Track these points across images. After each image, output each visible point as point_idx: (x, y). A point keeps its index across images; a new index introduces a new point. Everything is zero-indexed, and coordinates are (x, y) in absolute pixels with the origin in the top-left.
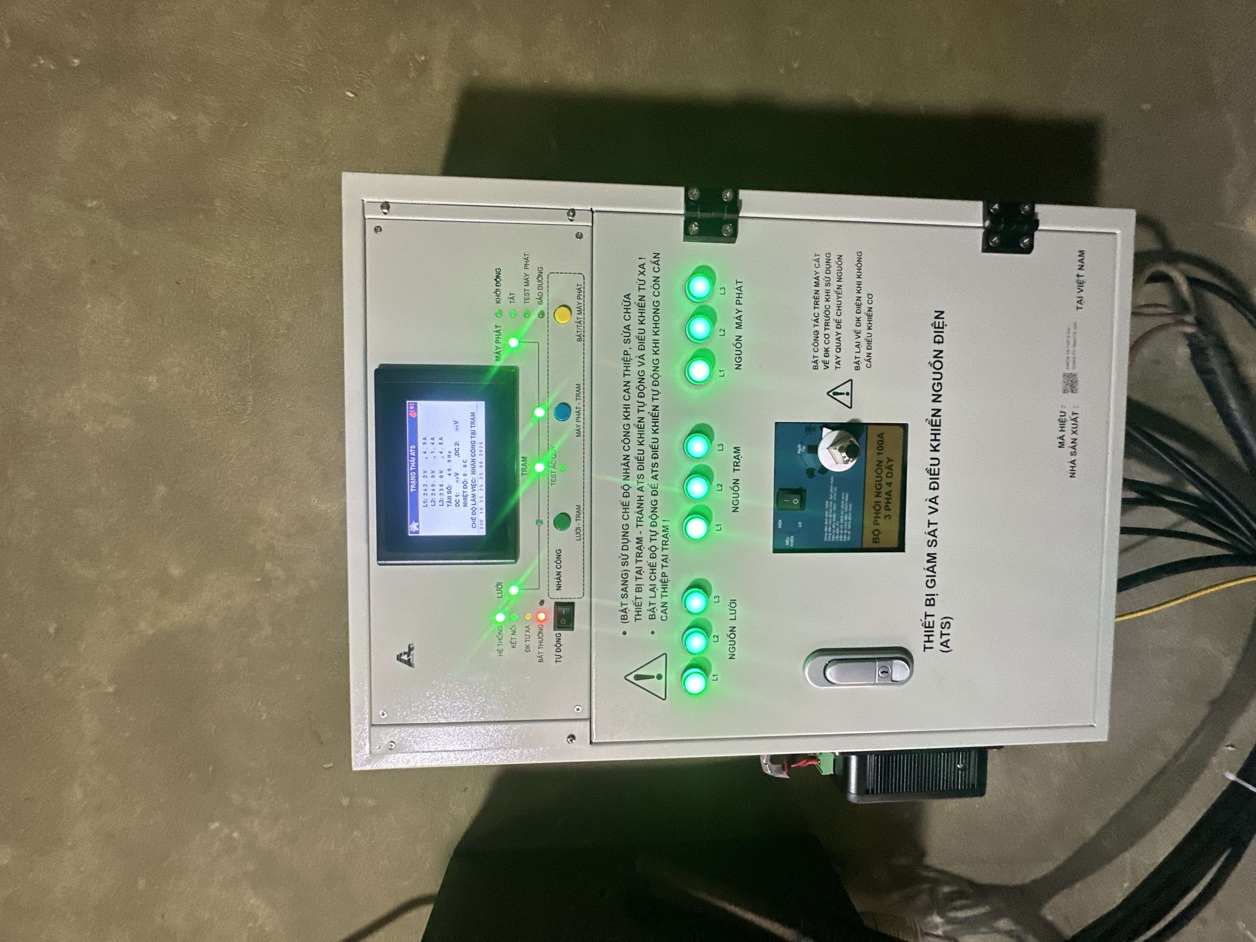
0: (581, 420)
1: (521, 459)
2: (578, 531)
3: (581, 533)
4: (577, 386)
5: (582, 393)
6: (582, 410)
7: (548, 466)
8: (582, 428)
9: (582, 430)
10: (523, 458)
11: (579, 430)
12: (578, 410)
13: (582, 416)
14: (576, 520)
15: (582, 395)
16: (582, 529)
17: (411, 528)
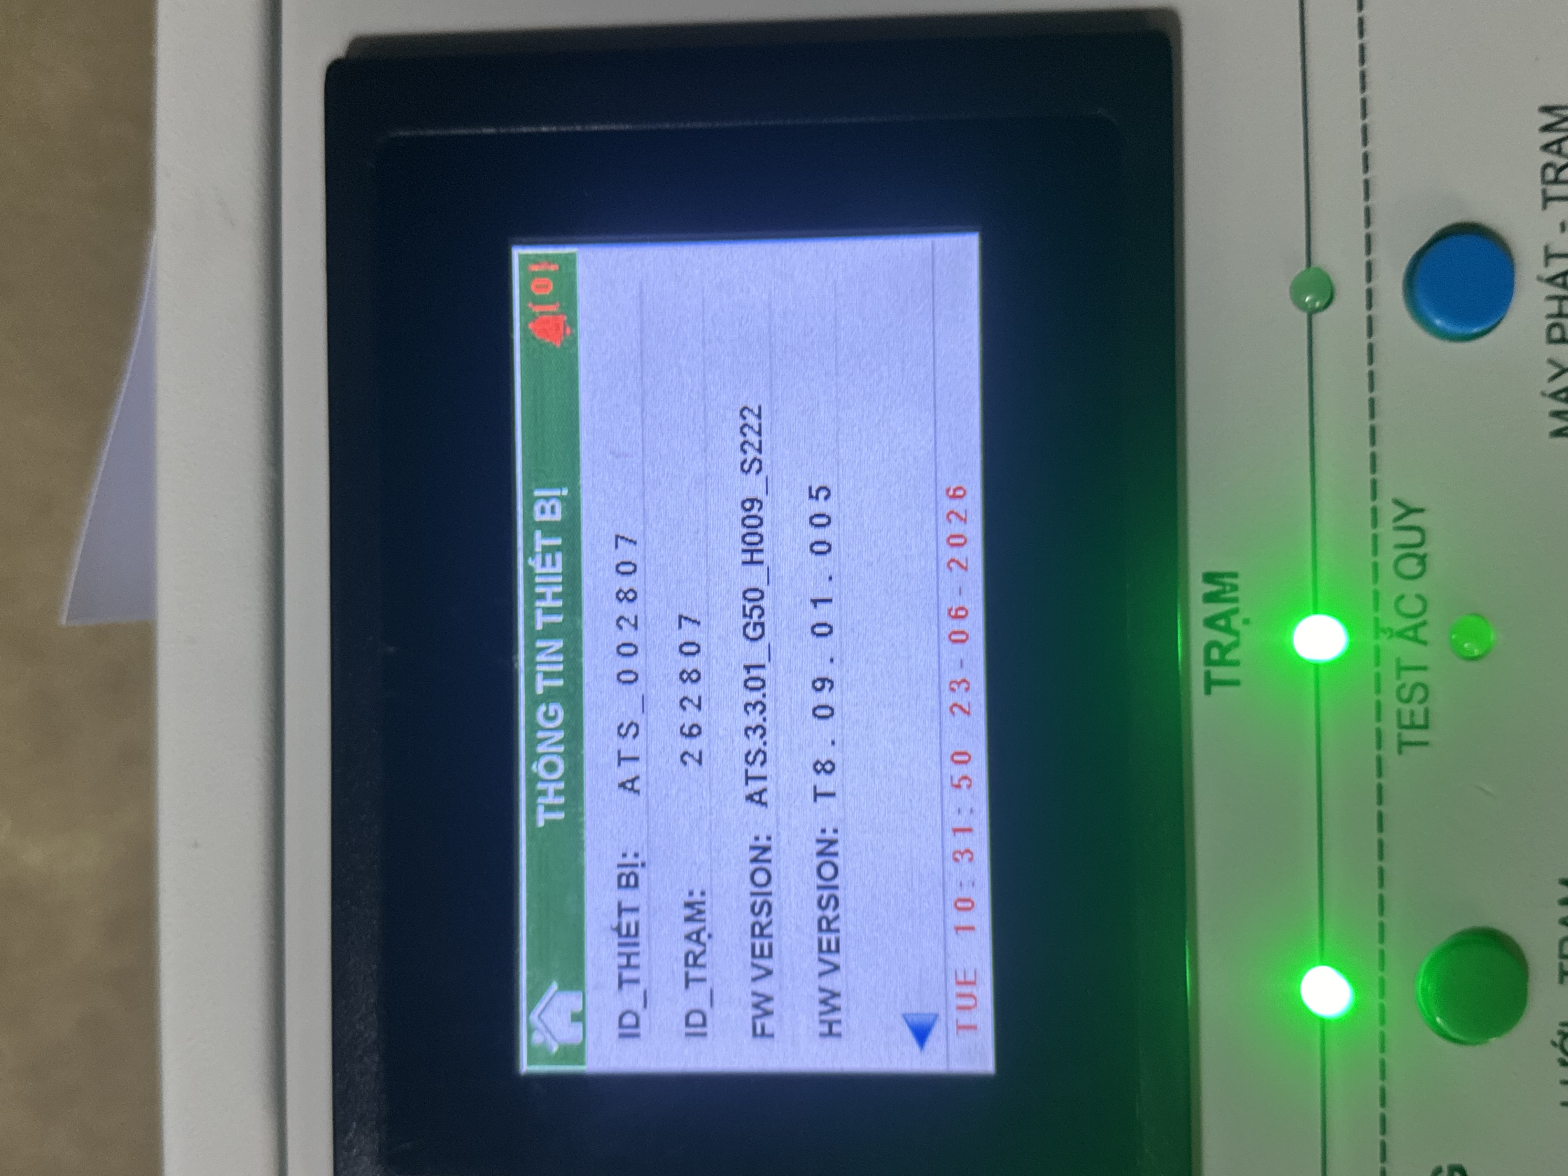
1: (1198, 588)
4: (1549, 119)
7: (1378, 630)
10: (1209, 578)
12: (1558, 266)
14: (1563, 973)
17: (537, 1029)
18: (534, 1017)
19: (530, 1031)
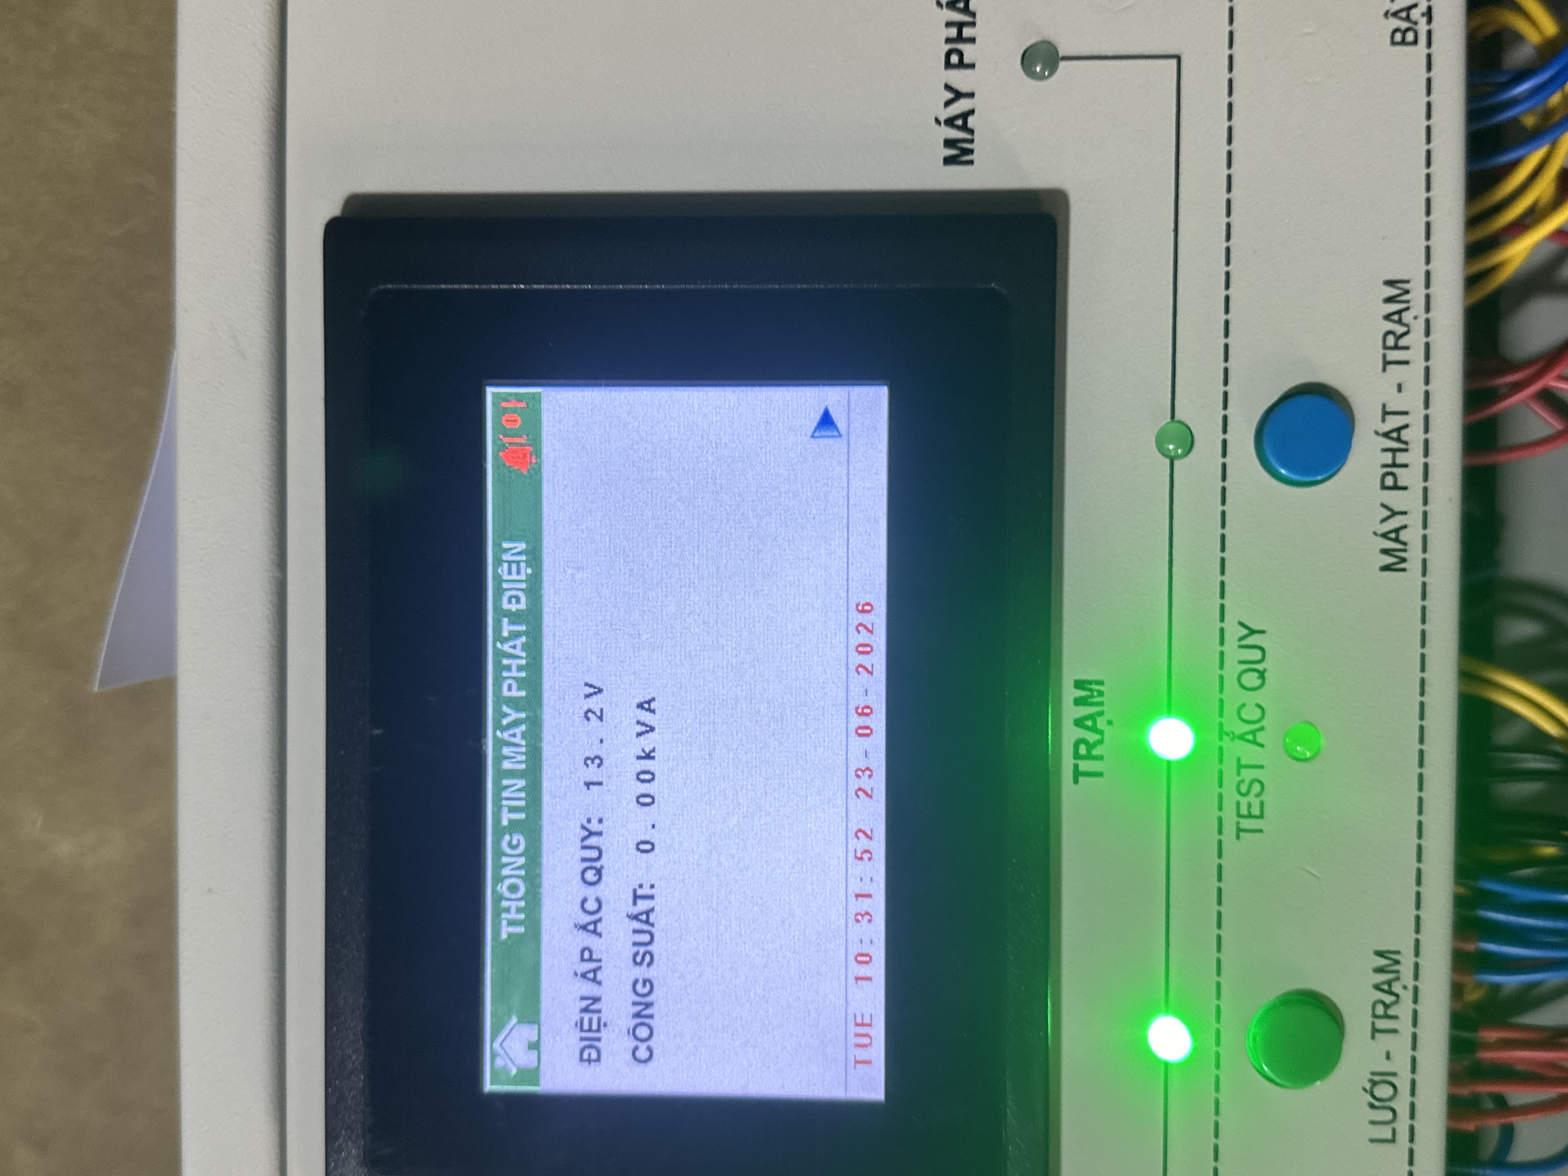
0: (1410, 477)
1: (1069, 693)
2: (1384, 1091)
3: (1402, 1105)
4: (1392, 292)
5: (1418, 328)
6: (1416, 420)
7: (1222, 733)
8: (1414, 520)
9: (1413, 537)
10: (1079, 684)
11: (1395, 535)
12: (1394, 422)
13: (1414, 457)
14: (1375, 1031)
15: (1416, 339)
16: (1404, 1086)
17: (499, 1055)
18: (496, 1045)
19: (494, 1056)
